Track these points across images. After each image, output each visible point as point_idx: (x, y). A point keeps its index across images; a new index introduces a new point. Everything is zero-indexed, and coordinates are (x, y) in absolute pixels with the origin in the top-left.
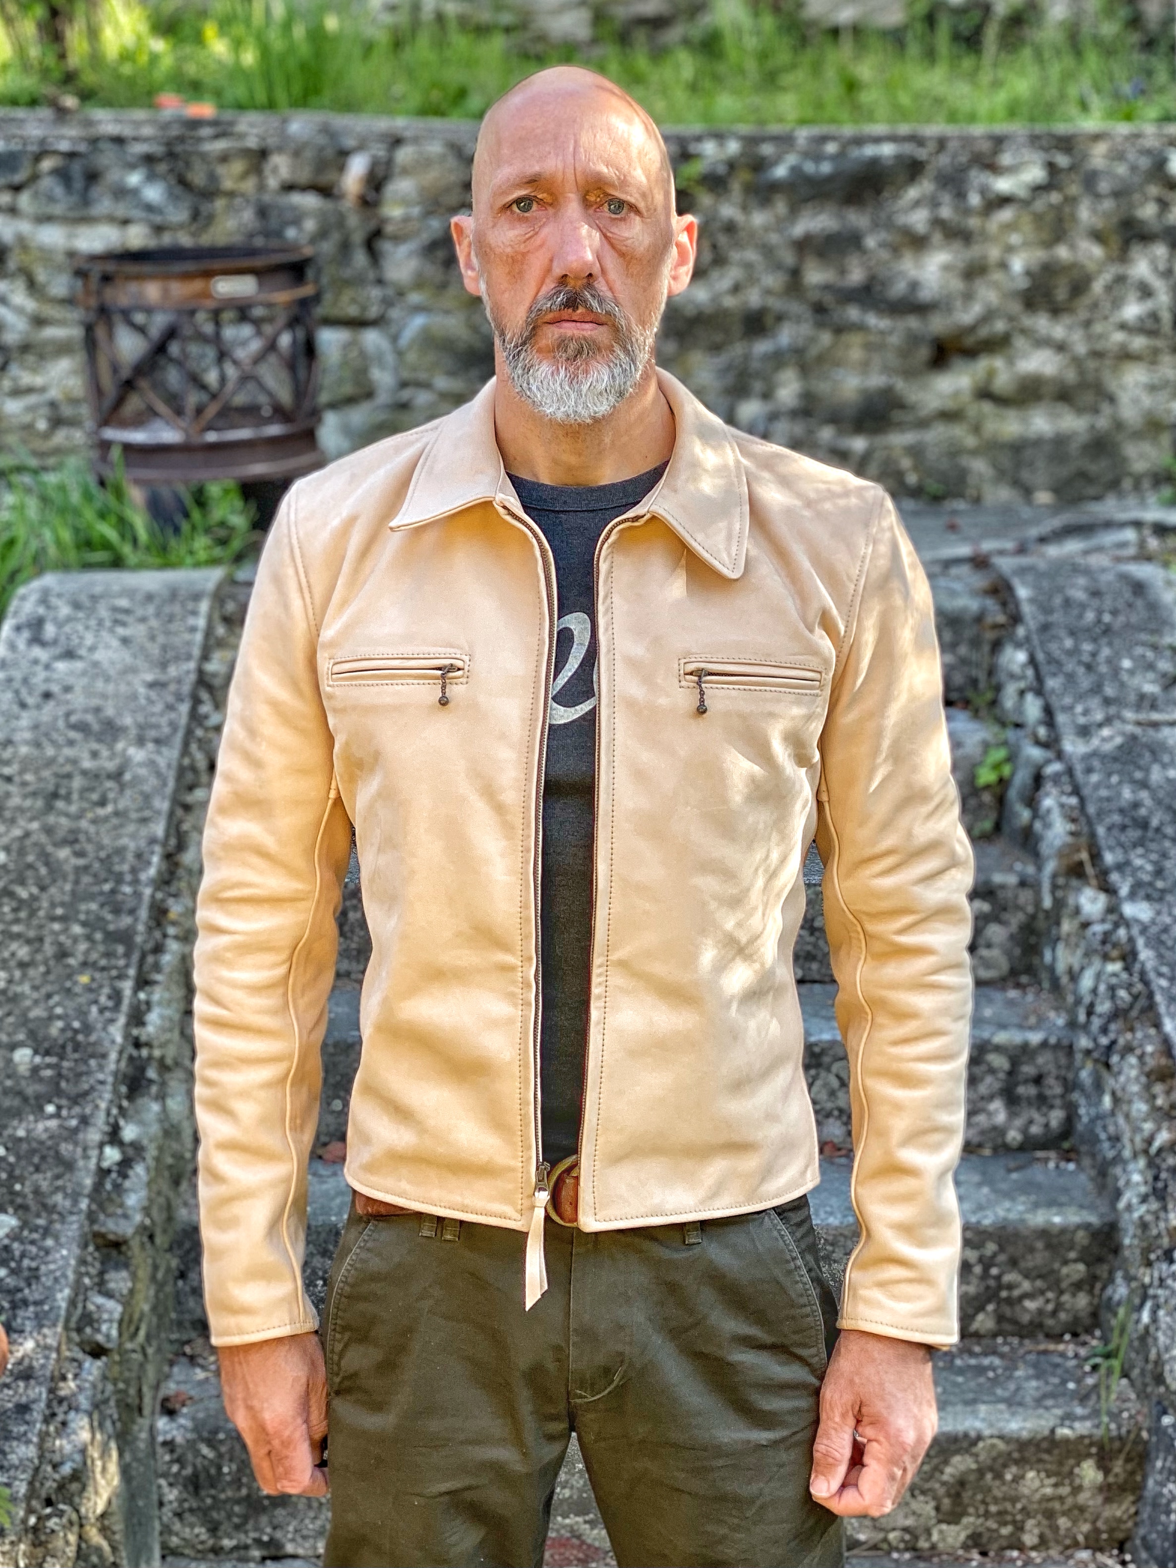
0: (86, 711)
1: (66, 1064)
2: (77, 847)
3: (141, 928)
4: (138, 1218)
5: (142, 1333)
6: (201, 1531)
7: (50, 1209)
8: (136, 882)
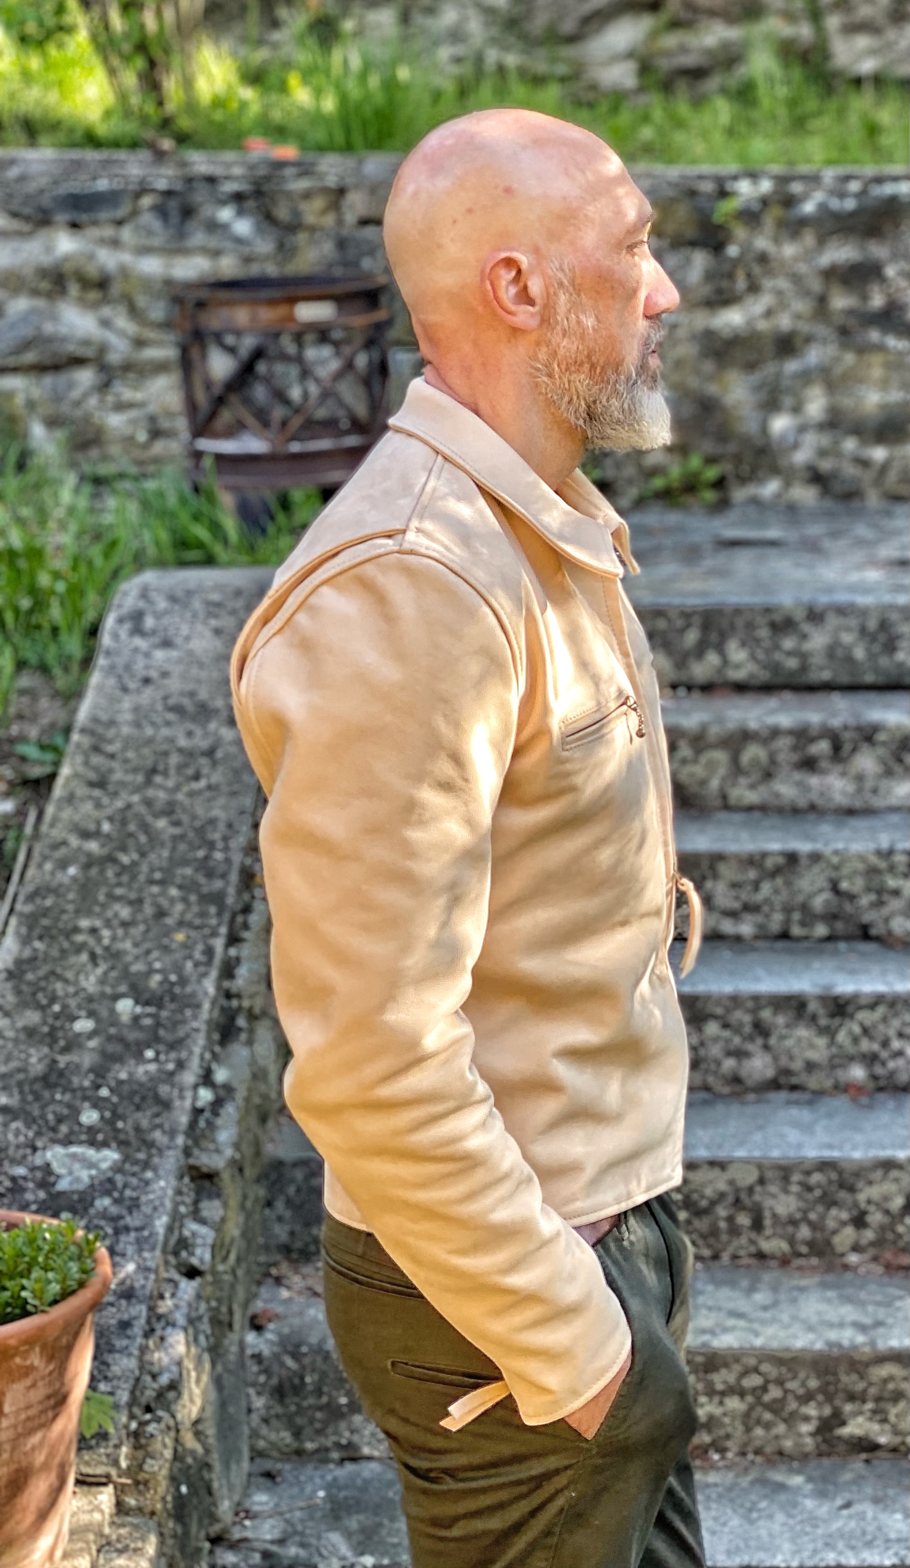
0: (182, 694)
1: (164, 1014)
2: (175, 817)
3: (231, 891)
4: (229, 1152)
5: (232, 1257)
6: (286, 1436)
7: (150, 1145)
8: (226, 849)
